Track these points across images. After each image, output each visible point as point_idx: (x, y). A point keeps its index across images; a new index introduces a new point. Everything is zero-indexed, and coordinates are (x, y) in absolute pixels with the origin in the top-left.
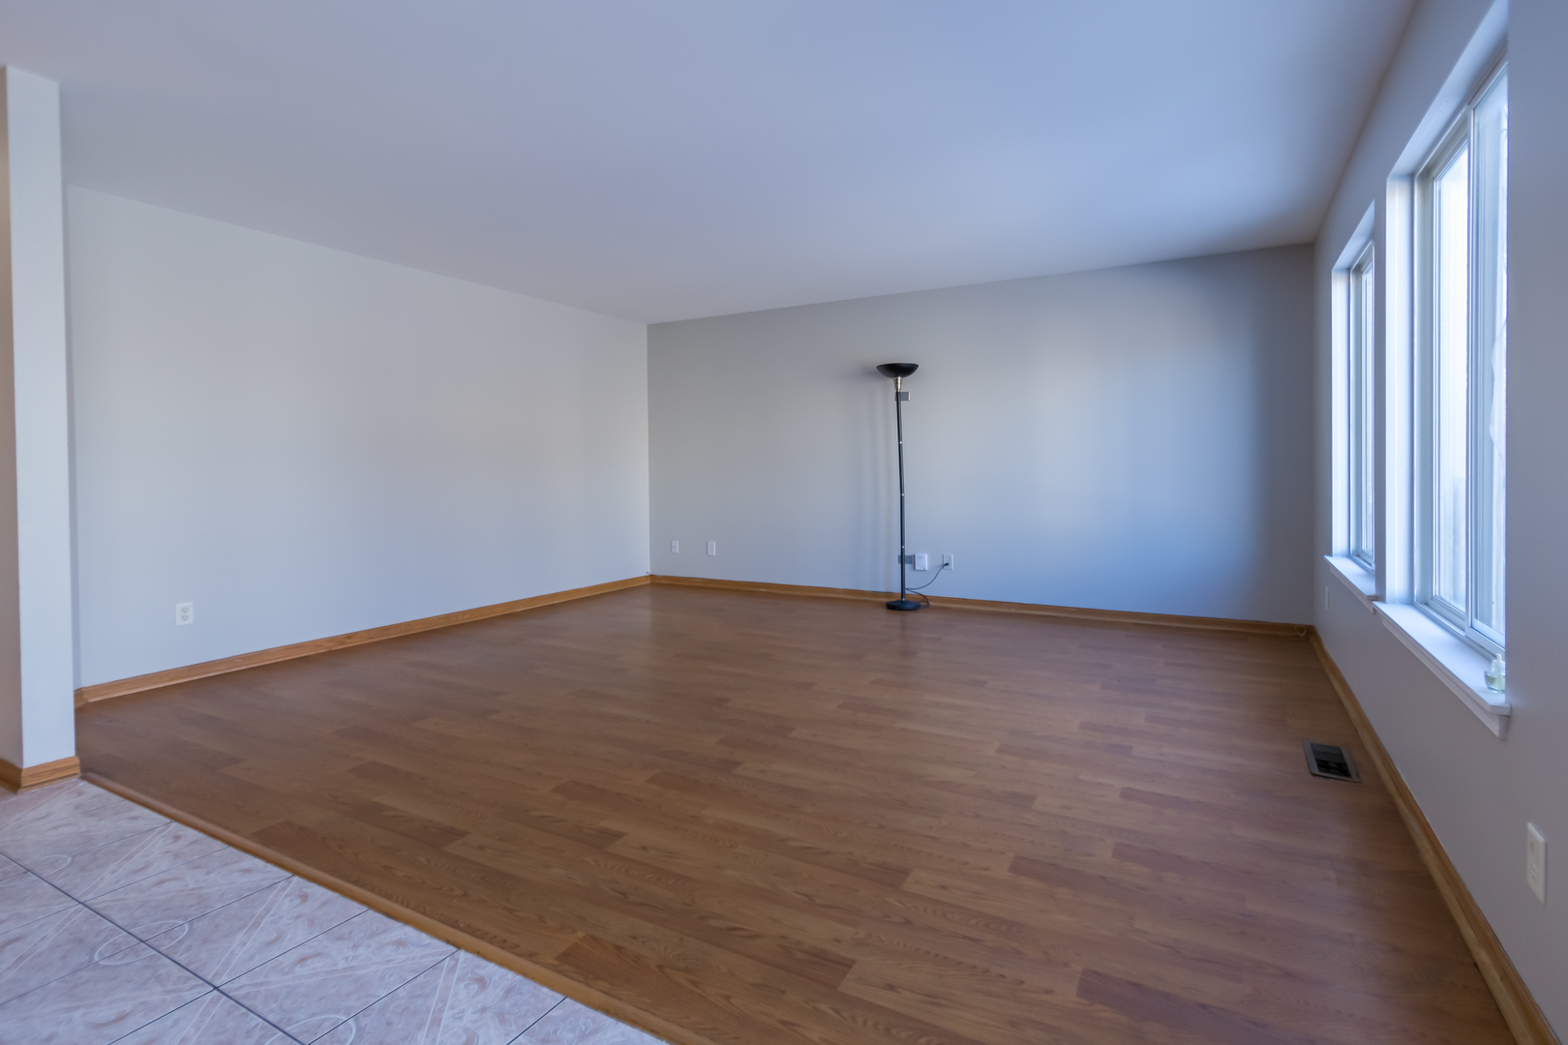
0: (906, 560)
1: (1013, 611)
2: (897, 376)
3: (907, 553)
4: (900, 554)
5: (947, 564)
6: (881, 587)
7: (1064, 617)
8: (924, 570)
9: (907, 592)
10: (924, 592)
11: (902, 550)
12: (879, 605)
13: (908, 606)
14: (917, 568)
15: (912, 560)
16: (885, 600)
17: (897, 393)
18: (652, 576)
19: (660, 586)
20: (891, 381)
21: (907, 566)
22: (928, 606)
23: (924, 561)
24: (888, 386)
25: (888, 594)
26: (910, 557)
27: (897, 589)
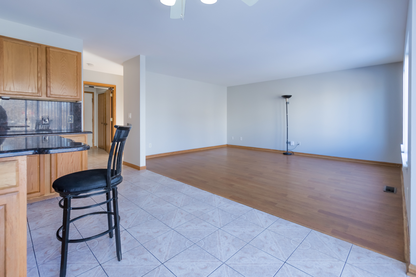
0: (288, 143)
1: (316, 156)
2: (286, 98)
3: (289, 141)
4: (287, 141)
5: (299, 144)
6: (282, 149)
7: (330, 159)
8: (293, 146)
9: (288, 151)
10: (293, 151)
11: (287, 140)
12: (282, 153)
13: (289, 154)
14: (291, 145)
15: (290, 143)
16: (283, 152)
17: (286, 102)
18: (227, 145)
19: (229, 147)
20: (285, 99)
21: (288, 145)
22: (294, 154)
23: (293, 143)
24: (284, 100)
25: (284, 151)
26: (289, 142)
27: (286, 150)
